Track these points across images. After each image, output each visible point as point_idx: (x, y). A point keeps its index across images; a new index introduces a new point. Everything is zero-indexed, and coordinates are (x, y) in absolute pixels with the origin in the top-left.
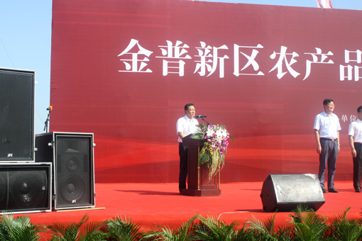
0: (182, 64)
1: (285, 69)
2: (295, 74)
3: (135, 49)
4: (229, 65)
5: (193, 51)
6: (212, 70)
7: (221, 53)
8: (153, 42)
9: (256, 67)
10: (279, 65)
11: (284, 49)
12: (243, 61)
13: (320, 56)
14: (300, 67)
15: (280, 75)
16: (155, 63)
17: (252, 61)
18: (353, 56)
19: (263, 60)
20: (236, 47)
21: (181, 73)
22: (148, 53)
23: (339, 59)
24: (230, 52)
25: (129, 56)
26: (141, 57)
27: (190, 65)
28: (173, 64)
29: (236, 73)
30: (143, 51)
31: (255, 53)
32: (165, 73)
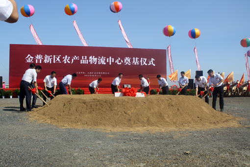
0: (41, 60)
1: (66, 61)
2: (69, 62)
3: (29, 57)
4: (52, 60)
5: (43, 57)
6: (48, 62)
7: (50, 57)
8: (34, 55)
9: (59, 61)
10: (65, 60)
11: (66, 56)
12: (56, 59)
13: (76, 58)
14: (70, 60)
15: (65, 62)
16: (34, 60)
17: (58, 59)
18: (84, 58)
19: (61, 59)
20: (54, 56)
21: (41, 62)
22: (33, 58)
23: (81, 58)
24: (53, 57)
25: (28, 59)
26: (31, 59)
27: (43, 60)
28: (39, 60)
29: (54, 62)
30: (31, 57)
31: (59, 57)
32: (37, 62)
